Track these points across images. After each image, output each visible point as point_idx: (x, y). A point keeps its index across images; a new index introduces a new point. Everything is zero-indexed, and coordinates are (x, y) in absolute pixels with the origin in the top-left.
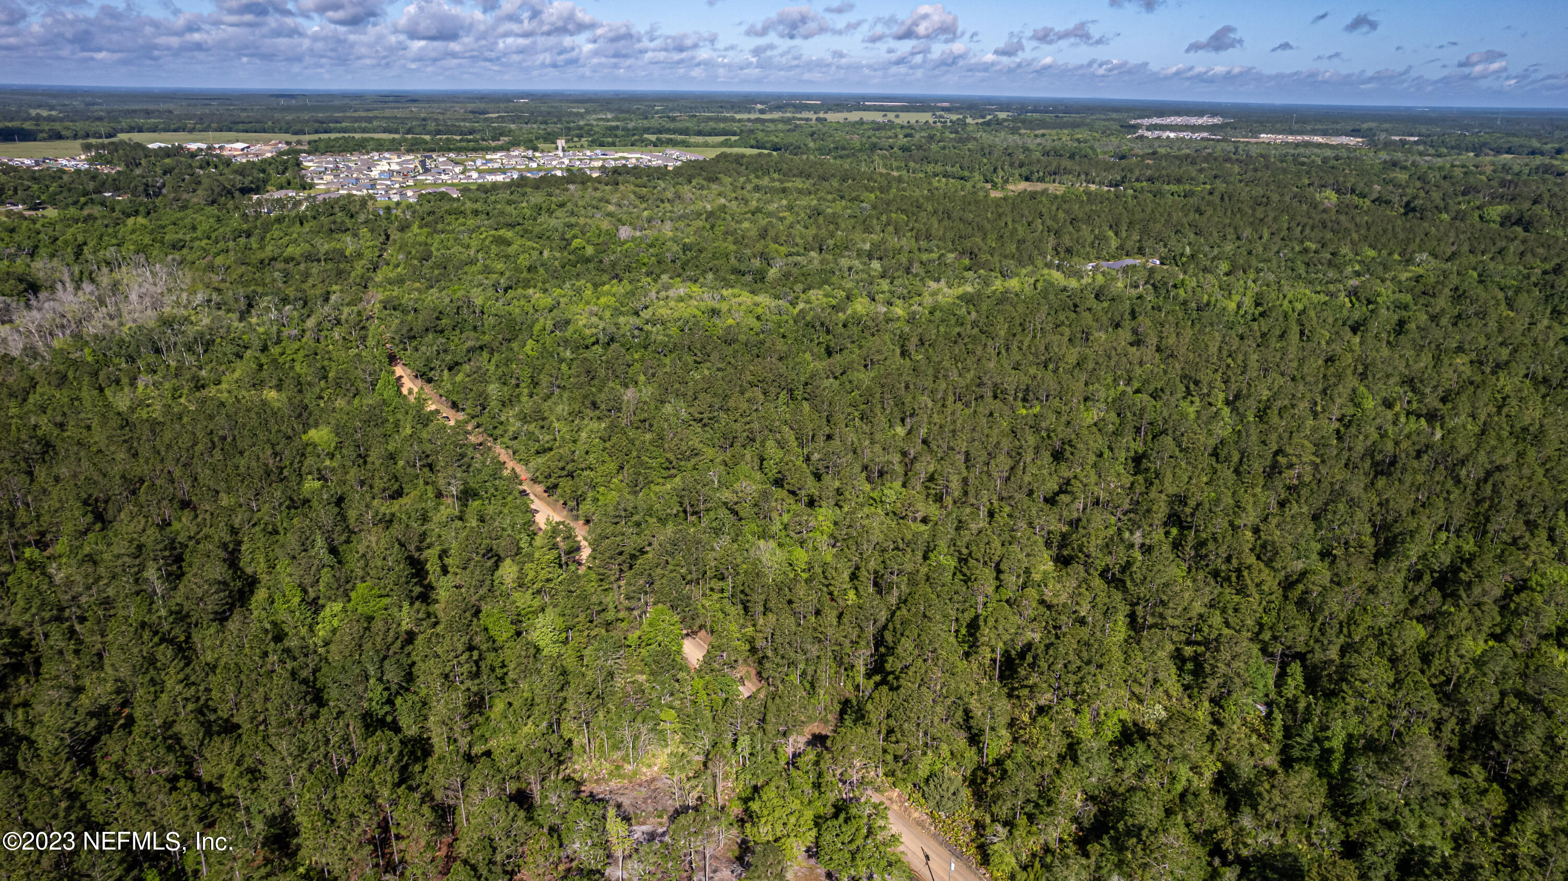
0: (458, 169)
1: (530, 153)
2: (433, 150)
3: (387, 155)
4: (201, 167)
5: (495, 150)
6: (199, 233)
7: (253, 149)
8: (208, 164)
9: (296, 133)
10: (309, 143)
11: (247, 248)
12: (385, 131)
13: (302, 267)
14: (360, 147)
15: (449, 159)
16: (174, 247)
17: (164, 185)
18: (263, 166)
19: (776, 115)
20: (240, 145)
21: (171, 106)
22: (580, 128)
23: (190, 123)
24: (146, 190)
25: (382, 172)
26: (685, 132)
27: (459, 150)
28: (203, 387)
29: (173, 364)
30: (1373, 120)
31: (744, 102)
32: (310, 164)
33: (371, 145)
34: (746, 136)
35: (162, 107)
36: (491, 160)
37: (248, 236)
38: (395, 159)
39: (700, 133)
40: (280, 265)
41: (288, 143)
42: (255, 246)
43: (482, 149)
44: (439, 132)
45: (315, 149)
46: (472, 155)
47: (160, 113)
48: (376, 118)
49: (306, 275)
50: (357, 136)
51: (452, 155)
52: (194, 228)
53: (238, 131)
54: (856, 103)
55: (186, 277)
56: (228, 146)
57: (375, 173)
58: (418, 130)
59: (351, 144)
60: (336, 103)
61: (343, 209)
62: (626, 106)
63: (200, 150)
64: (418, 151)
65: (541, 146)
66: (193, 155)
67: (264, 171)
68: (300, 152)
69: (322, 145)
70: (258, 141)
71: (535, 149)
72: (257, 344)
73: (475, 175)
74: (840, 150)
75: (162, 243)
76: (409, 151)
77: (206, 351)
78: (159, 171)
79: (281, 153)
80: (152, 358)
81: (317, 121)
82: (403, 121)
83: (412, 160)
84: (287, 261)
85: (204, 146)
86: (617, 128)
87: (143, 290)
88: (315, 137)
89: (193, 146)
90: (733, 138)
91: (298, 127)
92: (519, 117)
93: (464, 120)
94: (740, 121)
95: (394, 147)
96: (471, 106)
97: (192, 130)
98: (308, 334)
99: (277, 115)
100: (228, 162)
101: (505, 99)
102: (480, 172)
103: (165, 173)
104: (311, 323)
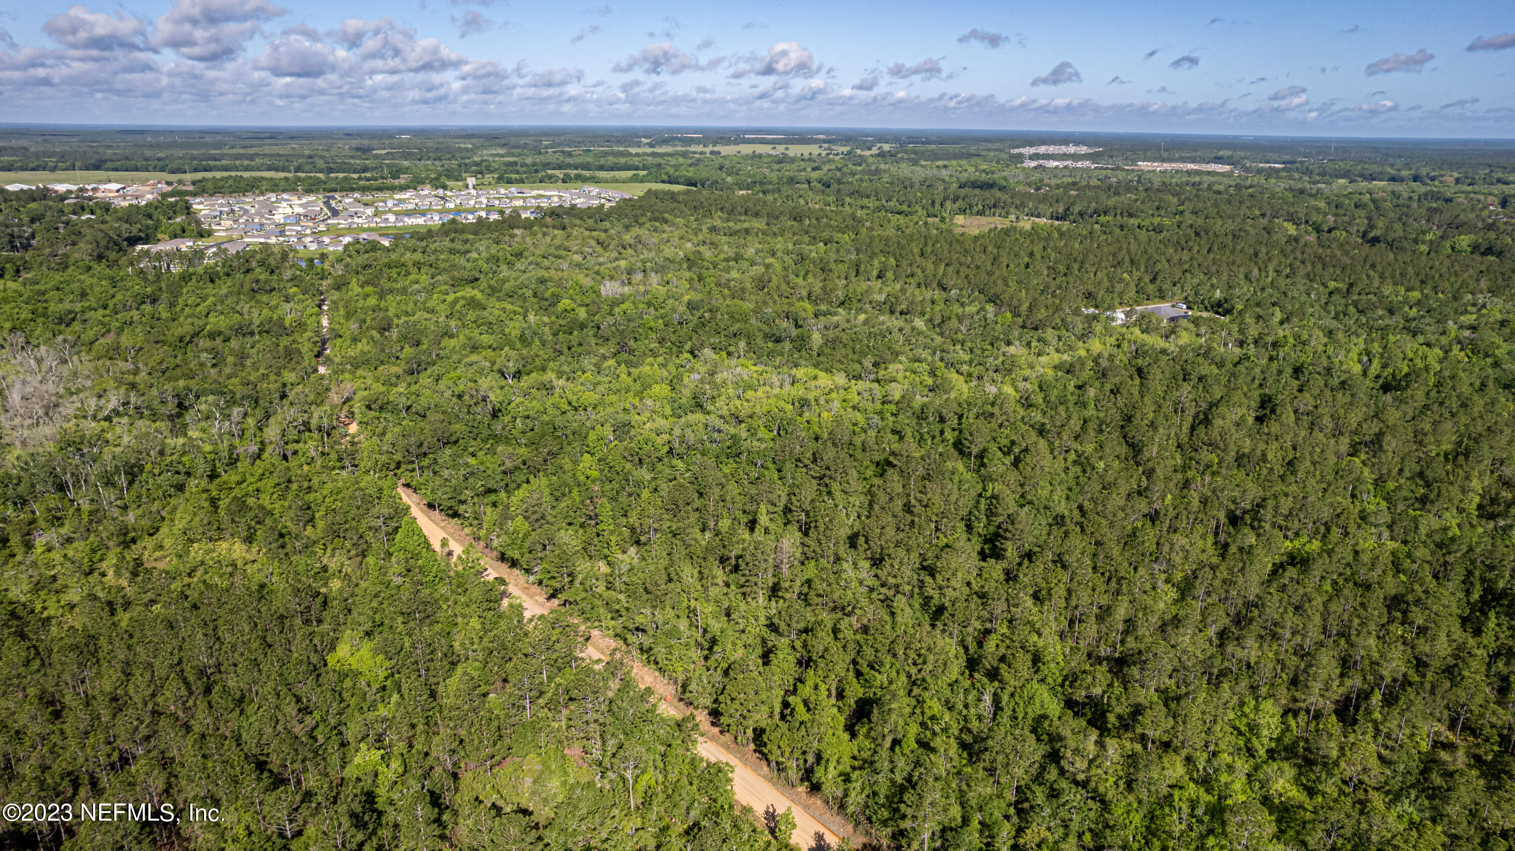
0: (370, 211)
1: (441, 192)
2: (335, 191)
3: (285, 196)
4: (74, 213)
5: (403, 188)
6: (92, 301)
7: (130, 190)
8: (83, 209)
9: (173, 172)
10: (194, 183)
11: (154, 317)
12: (269, 169)
13: (234, 344)
14: (252, 187)
15: (356, 200)
16: (61, 321)
17: (33, 236)
18: (148, 212)
19: (669, 149)
20: (114, 186)
21: (24, 143)
22: (477, 164)
23: (53, 160)
24: (11, 242)
25: (287, 217)
26: (587, 167)
27: (364, 190)
28: (134, 541)
29: (86, 506)
30: (1228, 149)
31: (630, 137)
32: (202, 207)
33: (265, 185)
34: (655, 171)
35: (14, 143)
36: (401, 201)
37: (154, 301)
38: (295, 200)
39: (602, 168)
40: (204, 343)
41: (169, 183)
42: (165, 315)
43: (388, 189)
44: (330, 170)
45: (202, 189)
46: (380, 195)
47: (14, 151)
48: (257, 155)
49: (242, 356)
50: (246, 175)
51: (356, 195)
52: (84, 295)
53: (107, 170)
54: (737, 137)
55: (82, 363)
56: (102, 187)
57: (278, 218)
58: (308, 168)
59: (242, 185)
60: (208, 139)
61: (262, 263)
62: (513, 140)
63: (70, 192)
64: (317, 191)
65: (450, 183)
66: (62, 198)
67: (150, 217)
68: (186, 193)
69: (209, 185)
70: (133, 181)
71: (445, 187)
72: (202, 467)
73: (392, 218)
74: (761, 184)
75: (46, 315)
76: (308, 191)
77: (131, 483)
78: (26, 219)
79: (165, 195)
80: (53, 500)
81: (193, 158)
82: (288, 158)
83: (316, 202)
84: (212, 336)
85: (74, 188)
86: (515, 163)
87: (29, 389)
88: (200, 175)
89: (62, 188)
90: (642, 173)
91: (175, 165)
92: (410, 154)
93: (353, 157)
94: (637, 155)
95: (290, 187)
96: (355, 143)
97: (54, 169)
98: (269, 449)
99: (148, 153)
100: (106, 207)
101: (385, 135)
102: (397, 214)
103: (33, 221)
104: (272, 432)
